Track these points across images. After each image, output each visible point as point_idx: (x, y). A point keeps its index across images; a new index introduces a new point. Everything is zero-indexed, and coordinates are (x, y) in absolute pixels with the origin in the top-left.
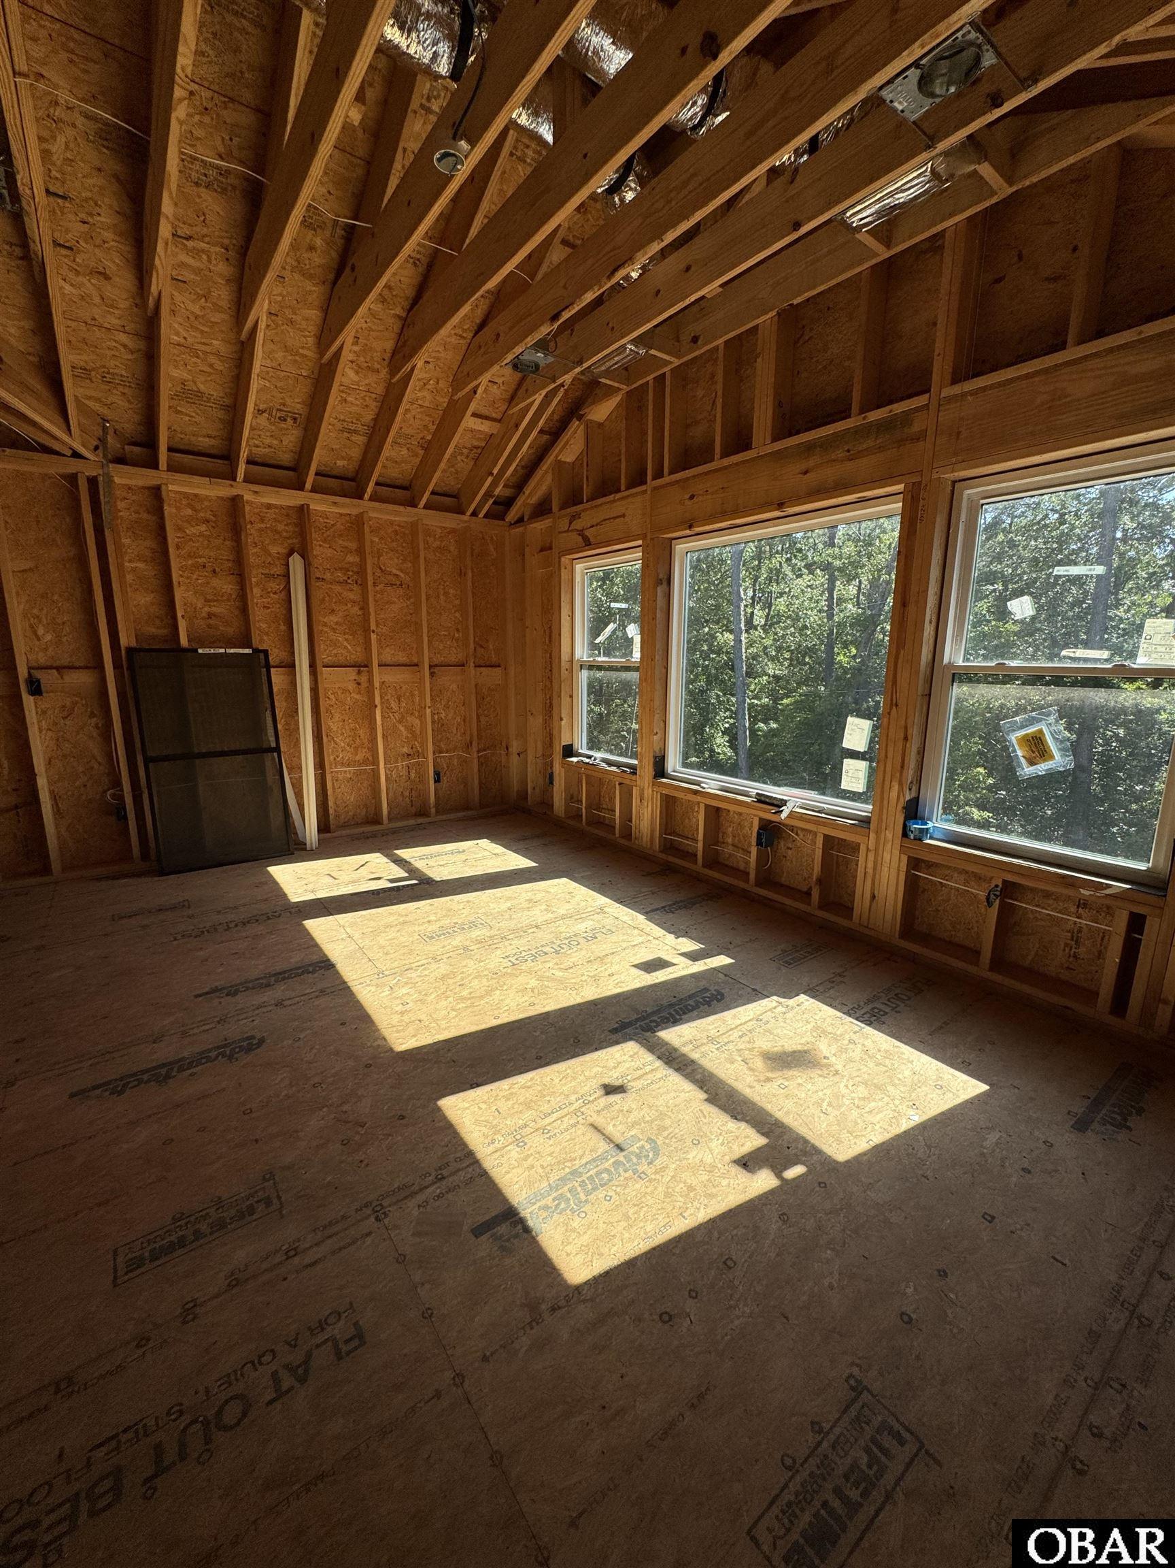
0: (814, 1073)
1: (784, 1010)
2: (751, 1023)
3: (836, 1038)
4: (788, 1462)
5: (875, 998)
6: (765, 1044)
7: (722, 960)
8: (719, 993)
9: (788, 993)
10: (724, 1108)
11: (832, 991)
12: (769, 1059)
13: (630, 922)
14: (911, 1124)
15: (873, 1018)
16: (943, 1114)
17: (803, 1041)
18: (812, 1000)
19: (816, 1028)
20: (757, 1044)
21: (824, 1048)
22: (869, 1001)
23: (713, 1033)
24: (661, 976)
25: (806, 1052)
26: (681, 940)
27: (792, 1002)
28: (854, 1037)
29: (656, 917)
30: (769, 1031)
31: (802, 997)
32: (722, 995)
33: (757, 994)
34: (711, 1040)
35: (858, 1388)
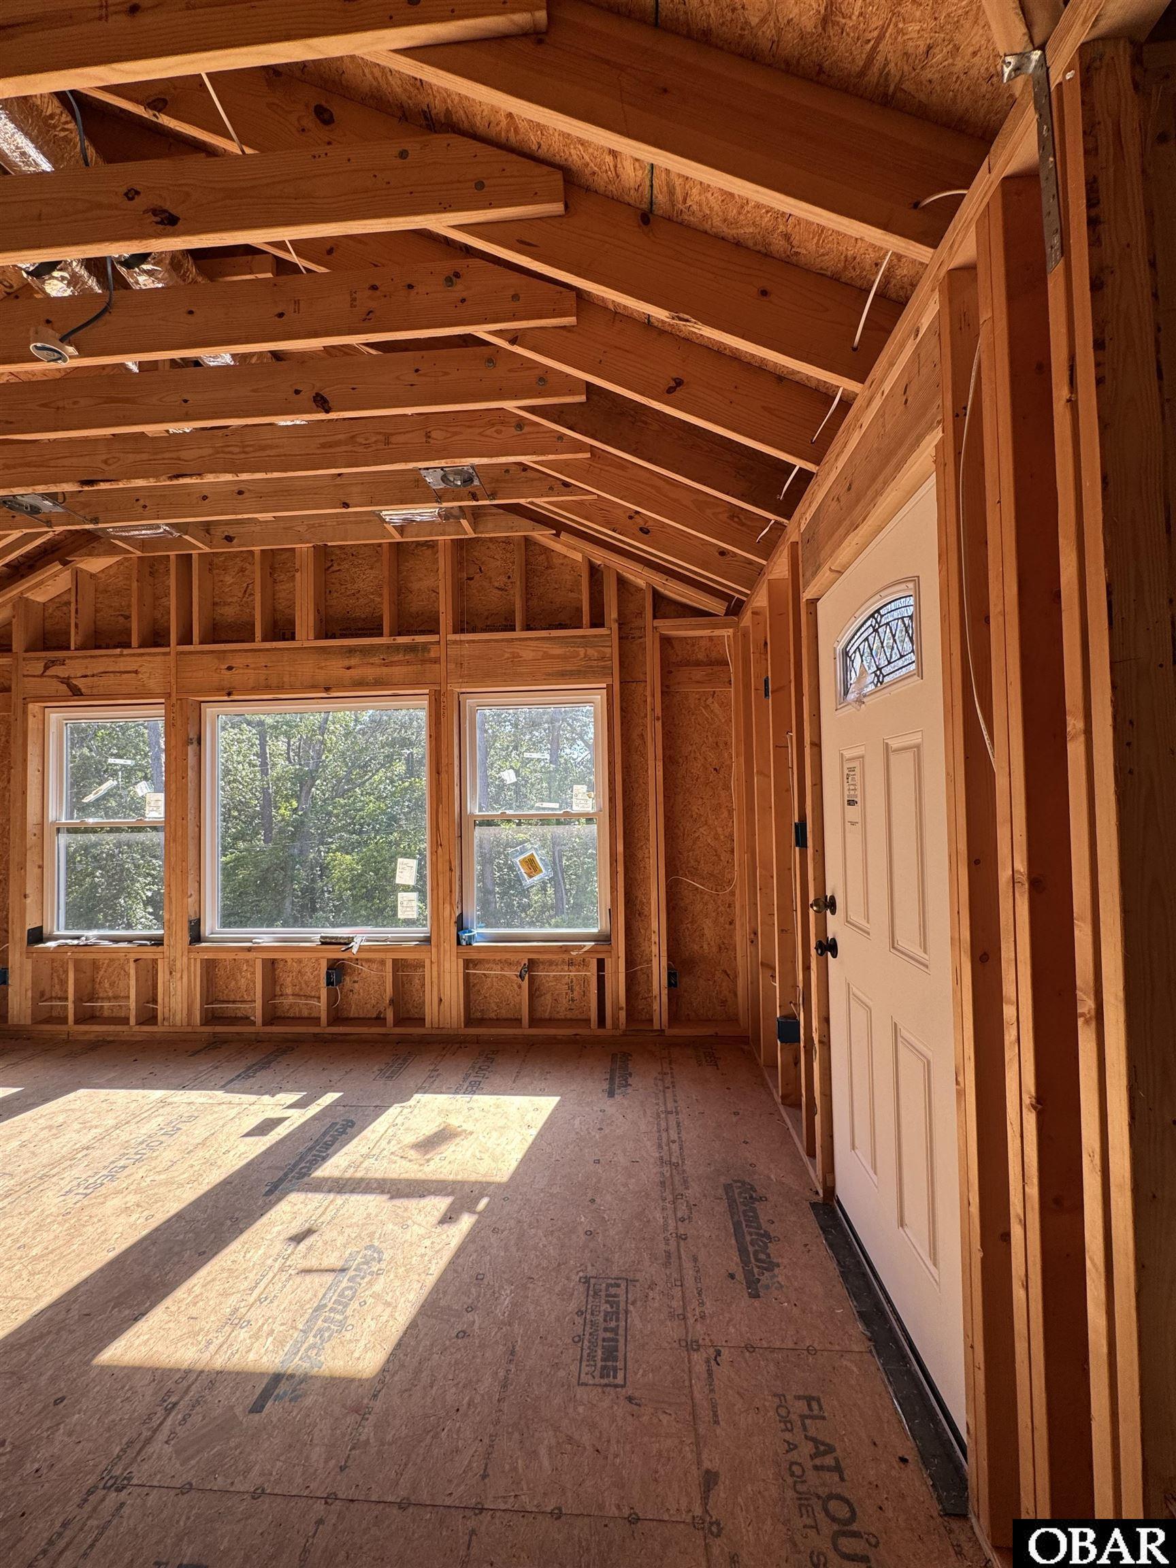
0: (457, 1140)
1: (409, 1110)
2: (390, 1131)
3: (459, 1112)
4: (576, 1339)
5: (468, 1076)
6: (410, 1139)
7: (330, 1098)
8: (348, 1121)
9: (404, 1097)
10: (408, 1196)
11: (436, 1083)
12: (420, 1147)
13: (210, 1101)
14: (533, 1137)
15: (474, 1088)
16: (546, 1123)
17: (437, 1124)
18: (426, 1095)
19: (439, 1113)
20: (406, 1142)
21: (454, 1121)
22: (464, 1080)
23: (364, 1151)
24: (281, 1132)
25: (444, 1129)
26: (278, 1096)
27: (412, 1102)
28: (469, 1105)
29: (237, 1086)
30: (407, 1129)
31: (417, 1096)
32: (352, 1121)
33: (380, 1109)
34: (366, 1157)
35: (587, 1280)
